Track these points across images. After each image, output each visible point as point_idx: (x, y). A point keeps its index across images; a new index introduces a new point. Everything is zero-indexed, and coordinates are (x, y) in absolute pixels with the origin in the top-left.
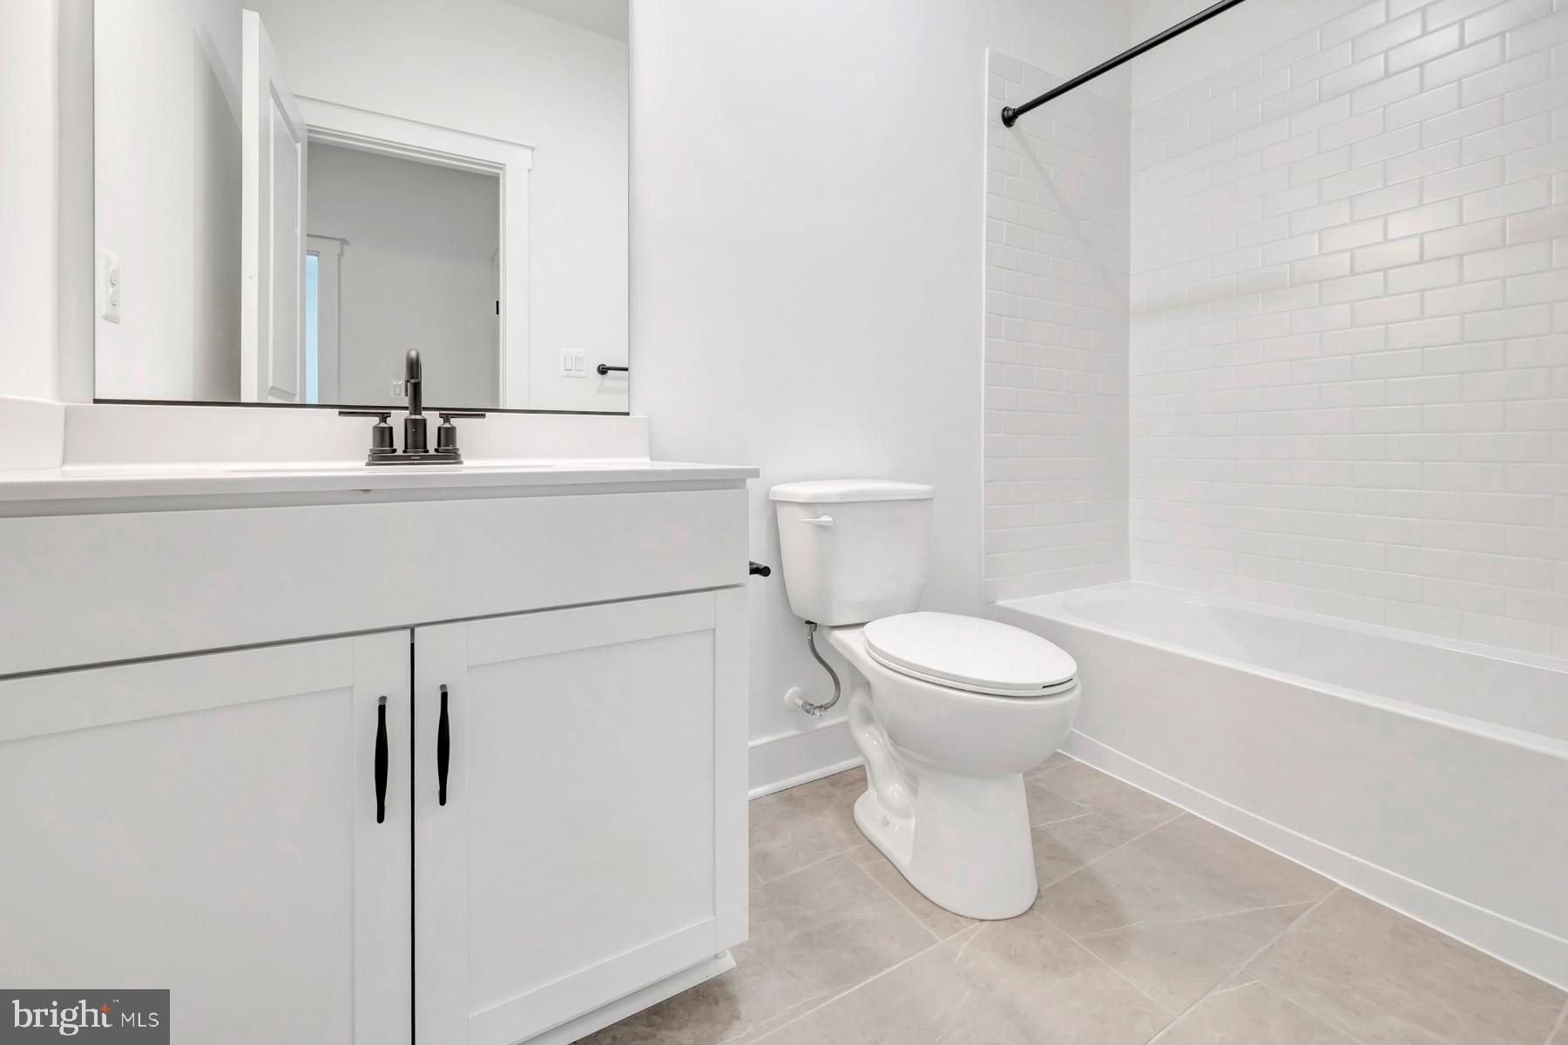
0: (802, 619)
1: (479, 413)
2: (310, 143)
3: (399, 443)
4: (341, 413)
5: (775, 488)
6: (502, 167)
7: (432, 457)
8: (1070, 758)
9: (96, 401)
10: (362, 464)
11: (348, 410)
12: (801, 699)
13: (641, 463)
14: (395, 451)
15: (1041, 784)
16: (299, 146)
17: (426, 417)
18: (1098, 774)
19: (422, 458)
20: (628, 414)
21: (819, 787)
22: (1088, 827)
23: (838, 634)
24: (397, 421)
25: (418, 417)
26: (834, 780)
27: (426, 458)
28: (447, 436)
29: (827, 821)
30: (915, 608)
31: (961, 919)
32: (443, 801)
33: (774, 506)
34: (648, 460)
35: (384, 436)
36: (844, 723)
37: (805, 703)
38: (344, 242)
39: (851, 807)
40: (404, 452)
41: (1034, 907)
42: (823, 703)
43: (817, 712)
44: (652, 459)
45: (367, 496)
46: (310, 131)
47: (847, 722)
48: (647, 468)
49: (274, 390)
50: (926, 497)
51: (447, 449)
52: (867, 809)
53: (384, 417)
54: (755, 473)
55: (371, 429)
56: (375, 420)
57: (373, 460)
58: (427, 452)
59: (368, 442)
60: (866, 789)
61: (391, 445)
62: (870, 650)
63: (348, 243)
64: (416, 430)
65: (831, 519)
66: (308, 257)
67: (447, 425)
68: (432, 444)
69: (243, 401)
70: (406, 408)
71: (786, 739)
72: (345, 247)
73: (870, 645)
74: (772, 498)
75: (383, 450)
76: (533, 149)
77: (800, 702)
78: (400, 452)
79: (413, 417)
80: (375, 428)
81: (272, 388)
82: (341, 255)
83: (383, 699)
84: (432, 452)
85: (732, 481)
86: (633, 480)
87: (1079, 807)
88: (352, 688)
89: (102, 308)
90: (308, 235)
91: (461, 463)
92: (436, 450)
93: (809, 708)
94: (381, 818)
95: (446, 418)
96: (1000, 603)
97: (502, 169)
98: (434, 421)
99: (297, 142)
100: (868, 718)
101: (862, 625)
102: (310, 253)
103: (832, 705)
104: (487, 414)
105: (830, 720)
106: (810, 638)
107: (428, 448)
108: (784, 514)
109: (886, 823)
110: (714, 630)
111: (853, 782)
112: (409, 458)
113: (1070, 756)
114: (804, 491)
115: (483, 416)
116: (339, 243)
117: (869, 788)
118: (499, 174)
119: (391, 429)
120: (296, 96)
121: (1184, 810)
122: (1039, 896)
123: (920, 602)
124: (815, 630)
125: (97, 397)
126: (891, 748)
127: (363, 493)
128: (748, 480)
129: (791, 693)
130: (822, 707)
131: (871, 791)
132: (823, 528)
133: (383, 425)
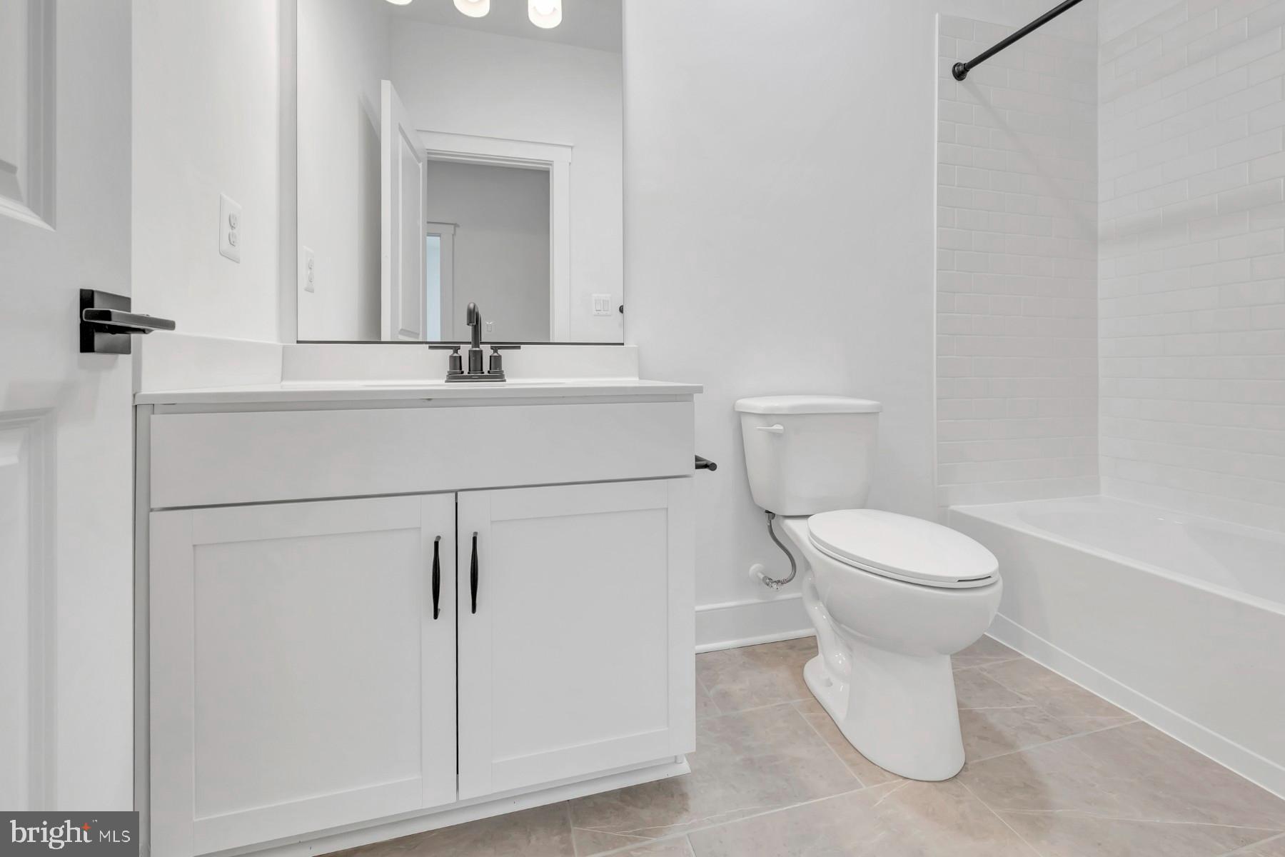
0: (761, 508)
1: (515, 346)
2: (428, 161)
3: (465, 368)
4: (430, 347)
5: (740, 402)
6: (550, 163)
7: (486, 377)
8: (1020, 655)
9: (298, 342)
10: (442, 381)
11: (434, 346)
12: (763, 573)
13: (632, 381)
14: (462, 372)
15: (985, 673)
16: (420, 165)
17: (482, 349)
18: (1047, 672)
19: (480, 377)
20: (623, 344)
21: (777, 648)
22: (1027, 718)
23: (789, 522)
24: (464, 351)
25: (477, 349)
26: (792, 644)
27: (482, 378)
28: (496, 361)
29: (781, 675)
30: (863, 506)
31: (886, 773)
32: (474, 610)
33: (739, 417)
34: (637, 379)
35: (456, 362)
36: (798, 598)
37: (765, 577)
38: (456, 225)
39: (802, 667)
40: (469, 373)
41: (958, 777)
42: (781, 579)
43: (775, 586)
44: (640, 378)
45: (430, 403)
46: (428, 153)
47: (801, 598)
48: (637, 385)
49: (403, 332)
50: (875, 411)
51: (496, 373)
52: (815, 672)
53: (456, 350)
54: (700, 390)
55: (448, 358)
56: (451, 352)
57: (449, 378)
58: (483, 373)
59: (446, 367)
60: (817, 655)
61: (461, 369)
62: (811, 538)
63: (458, 226)
64: (476, 357)
65: (782, 428)
66: (429, 238)
67: (496, 354)
68: (486, 368)
69: (382, 340)
70: (470, 343)
71: (751, 605)
72: (457, 229)
73: (811, 534)
74: (737, 410)
75: (456, 373)
76: (572, 147)
77: (762, 576)
78: (466, 373)
79: (474, 349)
80: (451, 357)
81: (402, 330)
82: (454, 235)
83: (439, 537)
84: (486, 373)
85: (683, 396)
86: (605, 394)
87: (1021, 699)
88: (420, 528)
89: (302, 283)
90: (428, 223)
91: (505, 381)
92: (489, 372)
93: (768, 581)
94: (436, 616)
95: (495, 349)
96: (953, 507)
97: (551, 165)
98: (487, 351)
99: (419, 162)
100: (816, 596)
101: (807, 517)
102: (429, 234)
103: (788, 582)
104: (522, 346)
105: (786, 594)
106: (769, 524)
107: (484, 370)
108: (749, 424)
109: (829, 684)
110: (667, 509)
111: (806, 647)
112: (470, 377)
113: (1019, 652)
114: (760, 404)
115: (519, 348)
116: (453, 226)
117: (819, 655)
118: (549, 169)
119: (460, 357)
120: (418, 131)
121: (1137, 718)
122: (965, 768)
123: (866, 501)
124: (773, 518)
125: (299, 340)
126: (831, 623)
127: (428, 400)
128: (695, 395)
129: (755, 568)
130: (779, 581)
131: (820, 656)
132: (775, 435)
133: (455, 355)
